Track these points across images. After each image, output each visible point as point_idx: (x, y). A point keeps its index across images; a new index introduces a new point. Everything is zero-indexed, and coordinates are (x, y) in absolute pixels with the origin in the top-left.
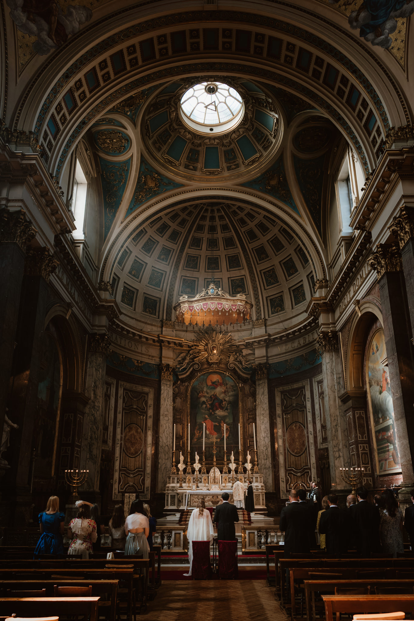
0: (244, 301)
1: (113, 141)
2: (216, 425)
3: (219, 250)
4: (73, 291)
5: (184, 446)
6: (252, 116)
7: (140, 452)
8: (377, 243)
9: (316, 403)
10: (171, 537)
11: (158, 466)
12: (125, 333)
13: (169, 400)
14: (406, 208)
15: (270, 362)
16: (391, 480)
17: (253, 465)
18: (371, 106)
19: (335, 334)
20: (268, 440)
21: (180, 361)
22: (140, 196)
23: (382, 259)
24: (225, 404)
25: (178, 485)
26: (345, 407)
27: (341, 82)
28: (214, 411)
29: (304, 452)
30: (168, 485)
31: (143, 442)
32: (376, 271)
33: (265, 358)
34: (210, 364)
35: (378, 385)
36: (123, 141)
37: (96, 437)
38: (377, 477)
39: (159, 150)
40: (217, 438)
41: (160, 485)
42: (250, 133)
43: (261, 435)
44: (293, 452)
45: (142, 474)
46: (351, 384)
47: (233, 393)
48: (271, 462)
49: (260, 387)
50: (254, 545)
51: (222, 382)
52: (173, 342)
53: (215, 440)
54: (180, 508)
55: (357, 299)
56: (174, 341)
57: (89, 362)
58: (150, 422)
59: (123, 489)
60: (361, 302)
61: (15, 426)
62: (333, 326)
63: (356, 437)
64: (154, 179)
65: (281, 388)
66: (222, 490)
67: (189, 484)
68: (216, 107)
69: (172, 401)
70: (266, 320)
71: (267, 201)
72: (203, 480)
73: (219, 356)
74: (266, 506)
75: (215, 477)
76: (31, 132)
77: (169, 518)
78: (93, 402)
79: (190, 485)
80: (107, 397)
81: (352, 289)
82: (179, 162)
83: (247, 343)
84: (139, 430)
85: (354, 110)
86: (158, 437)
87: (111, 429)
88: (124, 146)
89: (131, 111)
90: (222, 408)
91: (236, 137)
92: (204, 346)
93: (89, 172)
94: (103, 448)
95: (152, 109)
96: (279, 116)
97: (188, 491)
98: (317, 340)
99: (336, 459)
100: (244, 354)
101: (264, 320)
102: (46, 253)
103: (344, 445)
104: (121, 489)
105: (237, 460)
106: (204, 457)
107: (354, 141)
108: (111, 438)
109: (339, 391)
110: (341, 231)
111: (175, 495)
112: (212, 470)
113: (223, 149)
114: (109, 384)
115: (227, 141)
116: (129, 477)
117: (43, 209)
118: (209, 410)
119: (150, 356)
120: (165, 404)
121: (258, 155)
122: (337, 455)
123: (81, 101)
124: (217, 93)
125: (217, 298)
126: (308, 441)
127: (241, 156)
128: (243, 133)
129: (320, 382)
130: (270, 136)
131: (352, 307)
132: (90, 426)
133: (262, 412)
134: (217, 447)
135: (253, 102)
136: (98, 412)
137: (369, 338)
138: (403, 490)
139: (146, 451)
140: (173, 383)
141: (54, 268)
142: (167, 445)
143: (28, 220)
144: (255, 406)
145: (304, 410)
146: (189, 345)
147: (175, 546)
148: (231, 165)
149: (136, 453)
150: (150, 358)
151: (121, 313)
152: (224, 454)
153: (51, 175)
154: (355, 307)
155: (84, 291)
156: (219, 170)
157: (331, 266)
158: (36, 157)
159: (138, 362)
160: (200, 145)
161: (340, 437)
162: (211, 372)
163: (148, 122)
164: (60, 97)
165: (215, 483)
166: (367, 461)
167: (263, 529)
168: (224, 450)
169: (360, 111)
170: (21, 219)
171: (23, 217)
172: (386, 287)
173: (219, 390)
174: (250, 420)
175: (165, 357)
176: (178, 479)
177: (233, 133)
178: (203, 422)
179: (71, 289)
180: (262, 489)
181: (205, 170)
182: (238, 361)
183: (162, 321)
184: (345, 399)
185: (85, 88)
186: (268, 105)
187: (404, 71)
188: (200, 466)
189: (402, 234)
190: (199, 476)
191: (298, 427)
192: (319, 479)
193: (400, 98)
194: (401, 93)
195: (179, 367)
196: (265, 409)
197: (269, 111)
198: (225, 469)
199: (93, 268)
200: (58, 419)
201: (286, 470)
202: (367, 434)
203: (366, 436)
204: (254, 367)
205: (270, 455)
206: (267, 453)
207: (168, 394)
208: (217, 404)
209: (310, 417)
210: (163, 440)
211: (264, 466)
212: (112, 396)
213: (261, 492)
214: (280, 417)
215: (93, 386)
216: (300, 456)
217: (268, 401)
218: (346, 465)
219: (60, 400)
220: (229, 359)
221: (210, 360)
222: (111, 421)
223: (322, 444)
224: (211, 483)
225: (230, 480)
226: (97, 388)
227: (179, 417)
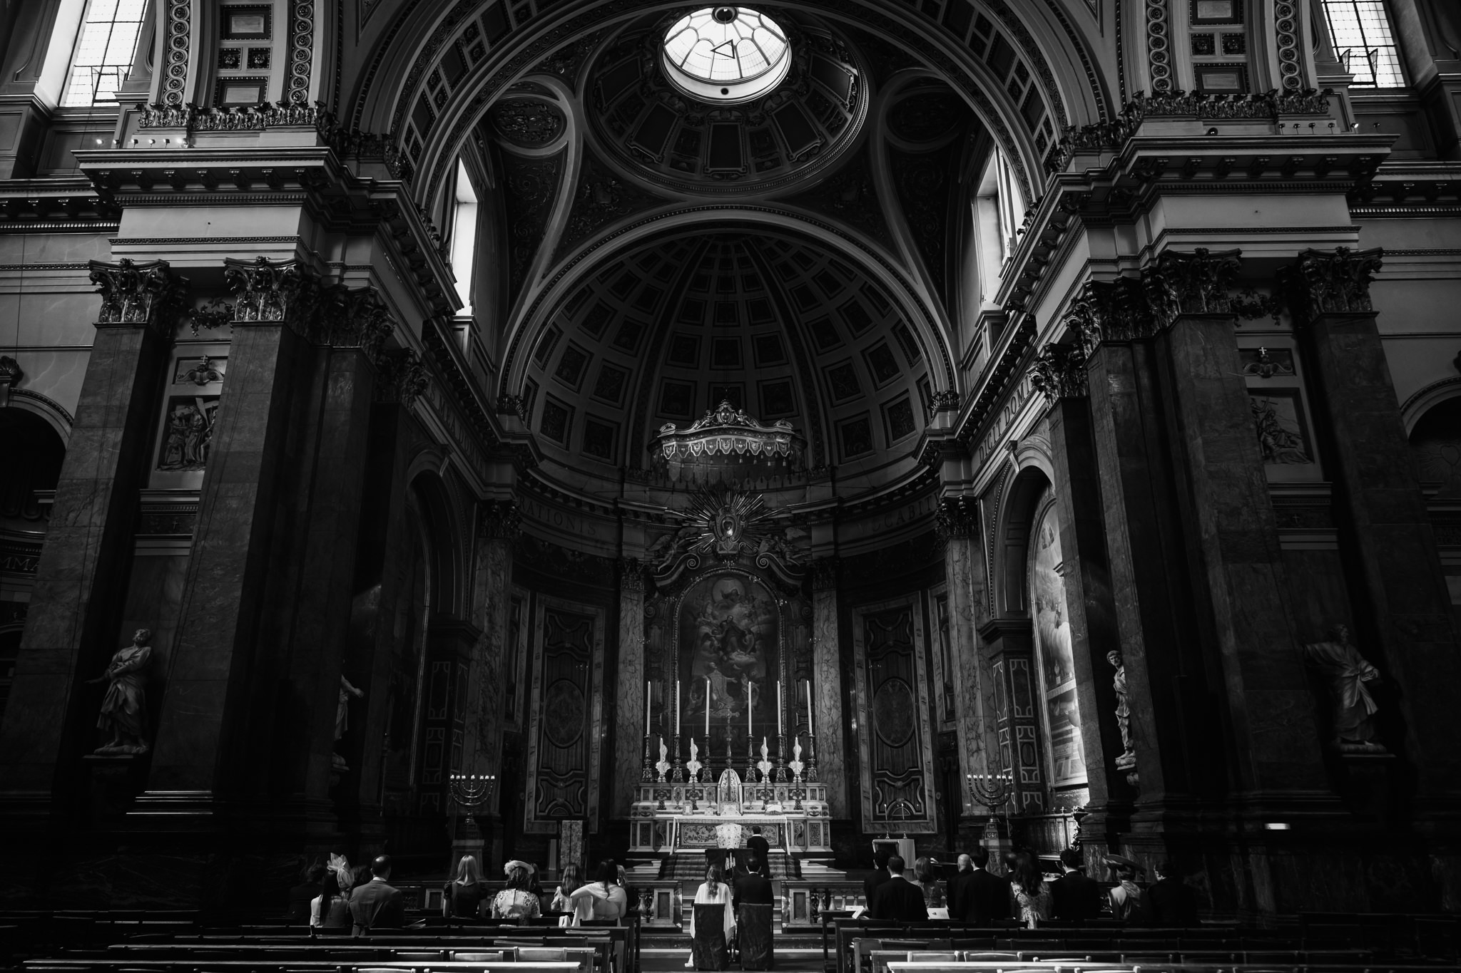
0: (789, 434)
1: (529, 120)
2: (732, 682)
3: (739, 326)
4: (451, 421)
5: (667, 723)
6: (805, 68)
7: (577, 737)
8: (1044, 343)
9: (935, 641)
10: (651, 900)
11: (614, 765)
12: (549, 496)
13: (636, 630)
14: (1095, 285)
15: (844, 554)
16: (1076, 797)
17: (807, 765)
18: (1034, 77)
19: (971, 502)
20: (836, 715)
21: (658, 551)
22: (582, 224)
23: (1054, 372)
24: (750, 639)
25: (657, 804)
26: (989, 652)
27: (978, 26)
28: (727, 653)
29: (910, 739)
30: (635, 804)
31: (585, 717)
32: (1043, 394)
33: (832, 546)
34: (720, 559)
35: (1053, 608)
36: (550, 119)
37: (494, 707)
38: (1052, 791)
39: (620, 132)
40: (733, 710)
41: (618, 804)
42: (803, 100)
43: (823, 704)
44: (888, 738)
45: (581, 782)
46: (1001, 605)
47: (767, 616)
48: (842, 758)
49: (822, 607)
50: (804, 916)
51: (743, 594)
52: (645, 513)
53: (729, 714)
54: (660, 851)
55: (1011, 439)
56: (647, 511)
57: (478, 557)
58: (598, 676)
59: (544, 812)
60: (1020, 446)
61: (358, 691)
62: (968, 486)
63: (1011, 711)
64: (609, 190)
65: (863, 608)
66: (745, 815)
67: (678, 802)
68: (734, 48)
69: (642, 634)
70: (833, 469)
71: (836, 233)
72: (705, 795)
73: (739, 542)
74: (832, 848)
75: (729, 788)
76: (385, 136)
77: (640, 870)
78: (487, 637)
79: (681, 804)
80: (514, 626)
81: (1003, 419)
82: (660, 155)
83: (794, 514)
84: (577, 692)
85: (1003, 80)
86: (615, 706)
87: (520, 689)
88: (552, 130)
89: (566, 67)
90: (744, 648)
91: (774, 106)
92: (708, 521)
93: (480, 179)
94: (506, 729)
95: (607, 58)
96: (860, 71)
97: (676, 817)
98: (936, 514)
99: (972, 755)
100: (789, 537)
101: (829, 469)
102: (411, 360)
103: (989, 727)
104: (540, 811)
105: (773, 756)
106: (707, 747)
107: (1004, 137)
108: (521, 710)
109: (978, 618)
110: (982, 299)
111: (649, 825)
112: (724, 775)
113: (747, 128)
114: (516, 601)
115: (756, 114)
116: (556, 786)
117: (405, 277)
118: (716, 652)
119: (597, 541)
120: (629, 639)
121: (818, 142)
122: (974, 746)
123: (474, 61)
124: (736, 22)
125: (735, 429)
126: (918, 718)
127: (784, 143)
128: (789, 98)
129: (943, 598)
130: (842, 108)
131: (1002, 454)
132: (483, 685)
133: (826, 657)
134: (734, 727)
135: (808, 44)
136: (497, 659)
137: (1037, 516)
138: (1090, 818)
139: (590, 735)
140: (645, 597)
141: (423, 385)
142: (633, 724)
143: (381, 304)
144: (812, 644)
145: (910, 655)
146: (676, 519)
147: (659, 916)
148: (764, 160)
149: (571, 738)
150: (599, 545)
151: (542, 457)
152: (748, 742)
153: (418, 206)
154: (1009, 454)
155: (472, 419)
156: (740, 169)
157: (965, 366)
158: (398, 188)
159: (573, 555)
160: (701, 122)
161: (980, 712)
162: (721, 574)
163: (600, 82)
164: (436, 61)
165: (729, 800)
166: (1032, 758)
167: (820, 887)
168: (748, 734)
169: (1014, 82)
170: (370, 304)
171: (372, 302)
172: (1061, 426)
173: (737, 610)
174: (801, 673)
175: (627, 543)
176: (655, 791)
177: (767, 100)
178: (705, 677)
179: (448, 416)
180: (825, 814)
181: (711, 169)
182: (777, 552)
183: (622, 470)
184: (989, 634)
185: (483, 36)
186: (838, 51)
187: (1096, 17)
188: (699, 766)
189: (1088, 331)
190: (698, 786)
191: (897, 688)
192: (939, 793)
193: (1088, 69)
194: (1088, 59)
195: (656, 563)
196: (832, 651)
197: (840, 63)
198: (750, 772)
199: (486, 368)
200: (421, 673)
201: (874, 776)
202: (1033, 705)
203: (1029, 710)
204: (808, 564)
205: (842, 745)
206: (835, 741)
207: (634, 618)
208: (734, 639)
209: (921, 670)
210: (623, 712)
211: (828, 766)
212: (523, 624)
213: (823, 820)
214: (861, 668)
215: (487, 605)
216: (902, 746)
217: (836, 634)
218: (991, 766)
219: (425, 635)
220: (759, 547)
221: (720, 550)
222: (520, 674)
223: (945, 722)
224: (721, 799)
225: (759, 795)
226: (494, 609)
227: (656, 665)
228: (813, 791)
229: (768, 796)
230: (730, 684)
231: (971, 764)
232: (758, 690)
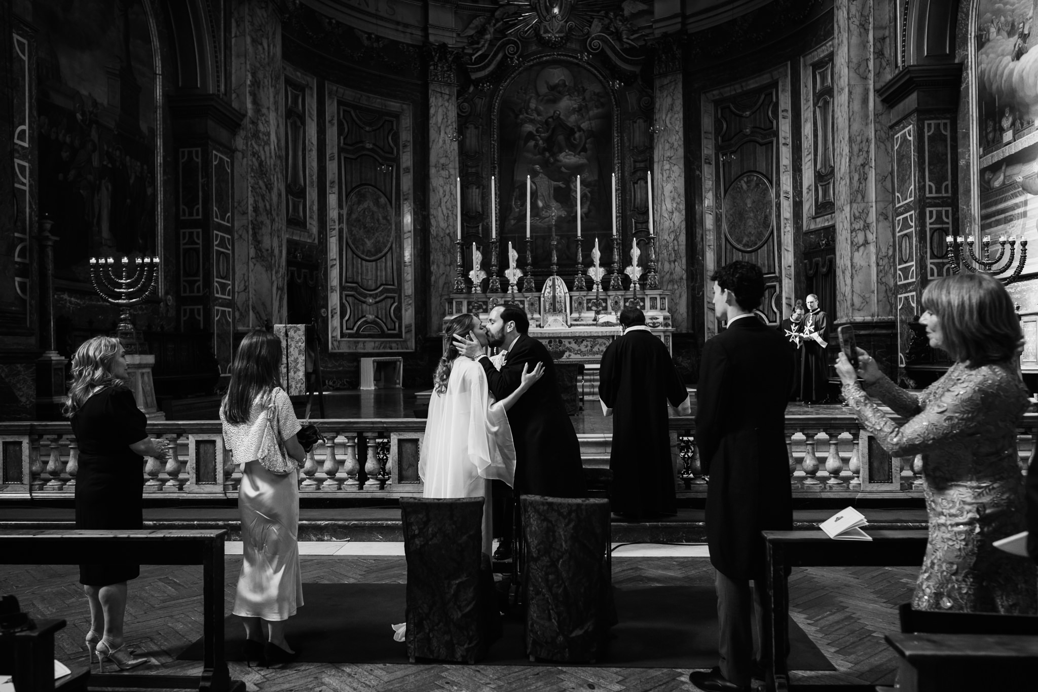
2: (560, 187)
5: (488, 235)
7: (386, 250)
9: (806, 121)
11: (430, 280)
13: (449, 130)
15: (692, 28)
17: (647, 271)
20: (679, 219)
21: (472, 36)
24: (580, 137)
26: (892, 117)
28: (553, 155)
29: (766, 242)
31: (393, 228)
33: (679, 20)
34: (543, 42)
37: (268, 207)
43: (664, 207)
44: (739, 242)
45: (393, 298)
46: (918, 49)
47: (600, 110)
48: (684, 267)
49: (665, 95)
51: (572, 84)
57: (232, 20)
58: (407, 182)
59: (352, 329)
63: (922, 188)
65: (714, 92)
66: (572, 328)
69: (455, 133)
73: (566, 22)
75: (554, 297)
78: (253, 123)
80: (295, 116)
84: (383, 200)
86: (428, 215)
87: (312, 195)
90: (573, 147)
94: (292, 236)
99: (858, 250)
100: (626, 13)
103: (882, 214)
104: (347, 329)
105: (606, 261)
106: (529, 253)
108: (315, 217)
109: (878, 75)
112: (549, 282)
114: (299, 89)
116: (364, 302)
118: (542, 153)
119: (398, 23)
120: (441, 141)
122: (860, 238)
126: (779, 216)
129: (822, 63)
132: (252, 181)
133: (668, 154)
139: (401, 247)
140: (458, 92)
142: (449, 234)
144: (652, 140)
145: (772, 142)
147: (401, 479)
149: (379, 250)
150: (400, 28)
152: (577, 245)
159: (369, 38)
161: (872, 195)
162: (547, 61)
165: (554, 310)
168: (577, 237)
173: (566, 103)
174: (639, 174)
175: (435, 27)
176: (469, 304)
180: (666, 325)
182: (612, 33)
184: (893, 92)
188: (519, 274)
190: (518, 296)
191: (753, 184)
195: (470, 51)
196: (675, 146)
198: (579, 279)
200: (159, 160)
202: (952, 181)
203: (947, 186)
204: (649, 43)
205: (684, 251)
206: (676, 248)
207: (446, 116)
208: (561, 138)
209: (786, 157)
210: (438, 222)
211: (668, 276)
212: (310, 117)
213: (664, 332)
214: (710, 163)
215: (248, 82)
216: (756, 250)
217: (682, 125)
218: (881, 263)
219: (159, 112)
220: (590, 27)
221: (545, 33)
222: (311, 176)
223: (814, 218)
224: (545, 310)
225: (590, 305)
226: (259, 87)
227: (474, 170)
228: (653, 299)
229: (599, 306)
230: (557, 189)
231: (855, 261)
232: (589, 195)
